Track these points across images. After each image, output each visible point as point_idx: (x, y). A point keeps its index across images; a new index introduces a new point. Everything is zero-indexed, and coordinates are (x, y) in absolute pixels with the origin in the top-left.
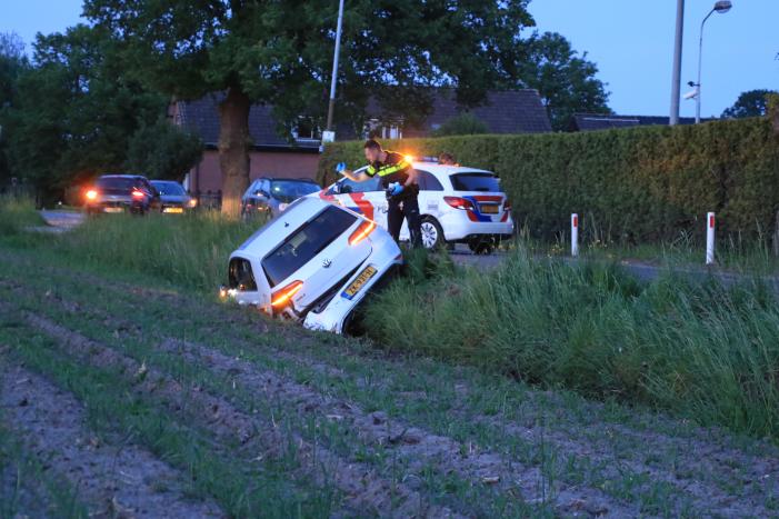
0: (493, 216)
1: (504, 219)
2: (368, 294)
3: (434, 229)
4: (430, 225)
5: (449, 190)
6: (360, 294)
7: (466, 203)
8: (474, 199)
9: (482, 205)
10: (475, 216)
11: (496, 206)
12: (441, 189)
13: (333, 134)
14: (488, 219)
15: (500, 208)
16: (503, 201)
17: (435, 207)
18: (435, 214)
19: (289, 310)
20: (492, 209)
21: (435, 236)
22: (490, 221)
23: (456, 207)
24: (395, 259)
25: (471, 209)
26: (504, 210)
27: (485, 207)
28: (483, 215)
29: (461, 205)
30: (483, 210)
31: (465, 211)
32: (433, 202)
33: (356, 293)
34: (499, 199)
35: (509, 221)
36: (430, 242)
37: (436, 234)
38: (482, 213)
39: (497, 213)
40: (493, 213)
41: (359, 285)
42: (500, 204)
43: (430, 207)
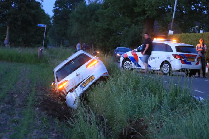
0: (192, 63)
1: (197, 64)
2: (91, 86)
3: (168, 66)
4: (167, 65)
5: (175, 52)
6: (87, 86)
7: (181, 57)
8: (184, 56)
9: (187, 58)
10: (184, 62)
11: (194, 58)
12: (172, 51)
14: (190, 63)
15: (196, 59)
16: (197, 57)
17: (169, 58)
18: (169, 61)
19: (63, 91)
20: (192, 60)
21: (169, 69)
22: (191, 64)
23: (177, 58)
24: (103, 74)
25: (183, 59)
26: (197, 60)
27: (189, 59)
28: (187, 62)
29: (178, 58)
30: (188, 60)
31: (180, 60)
32: (168, 56)
33: (86, 86)
34: (196, 56)
35: (200, 64)
36: (167, 71)
37: (169, 68)
38: (187, 61)
39: (194, 61)
40: (192, 61)
41: (87, 83)
42: (196, 58)
43: (167, 58)
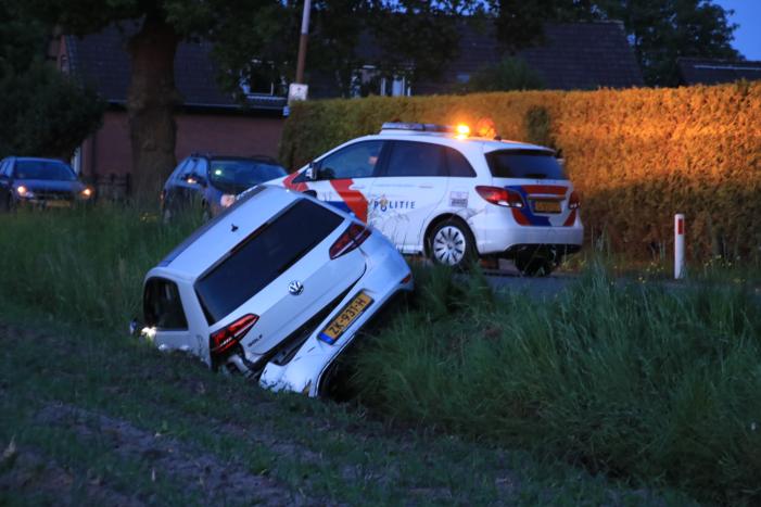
0: (552, 218)
1: (570, 222)
3: (461, 237)
4: (454, 230)
5: (484, 176)
6: (348, 336)
7: (510, 195)
8: (522, 189)
9: (534, 200)
10: (524, 216)
11: (557, 201)
12: (472, 174)
13: (304, 88)
14: (545, 222)
15: (564, 205)
16: (567, 195)
17: (463, 202)
18: (463, 214)
19: (237, 359)
20: (551, 206)
21: (463, 247)
22: (548, 224)
23: (495, 202)
24: (402, 282)
25: (519, 205)
26: (569, 207)
27: (541, 204)
28: (536, 214)
29: (502, 199)
30: (537, 208)
31: (510, 209)
32: (458, 193)
33: (342, 333)
34: (562, 190)
35: (577, 224)
36: (454, 257)
37: (464, 245)
38: (536, 211)
39: (559, 212)
40: (553, 212)
41: (346, 322)
42: (564, 199)
43: (455, 202)
